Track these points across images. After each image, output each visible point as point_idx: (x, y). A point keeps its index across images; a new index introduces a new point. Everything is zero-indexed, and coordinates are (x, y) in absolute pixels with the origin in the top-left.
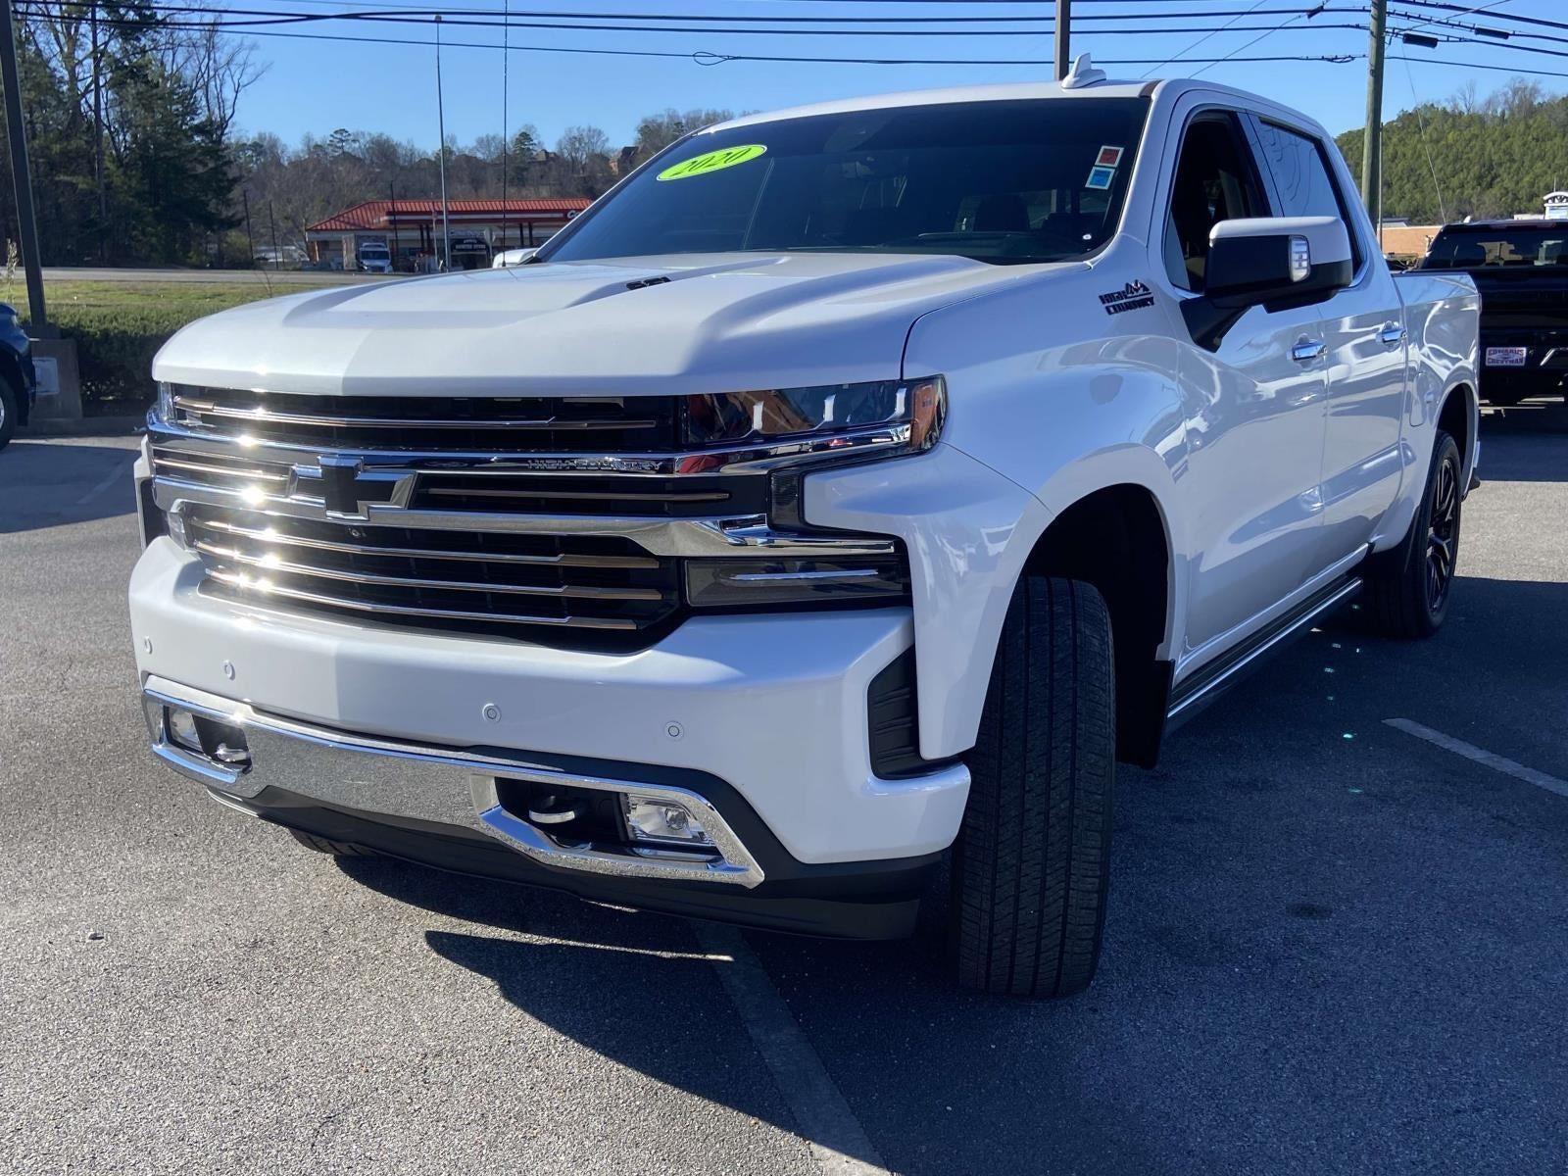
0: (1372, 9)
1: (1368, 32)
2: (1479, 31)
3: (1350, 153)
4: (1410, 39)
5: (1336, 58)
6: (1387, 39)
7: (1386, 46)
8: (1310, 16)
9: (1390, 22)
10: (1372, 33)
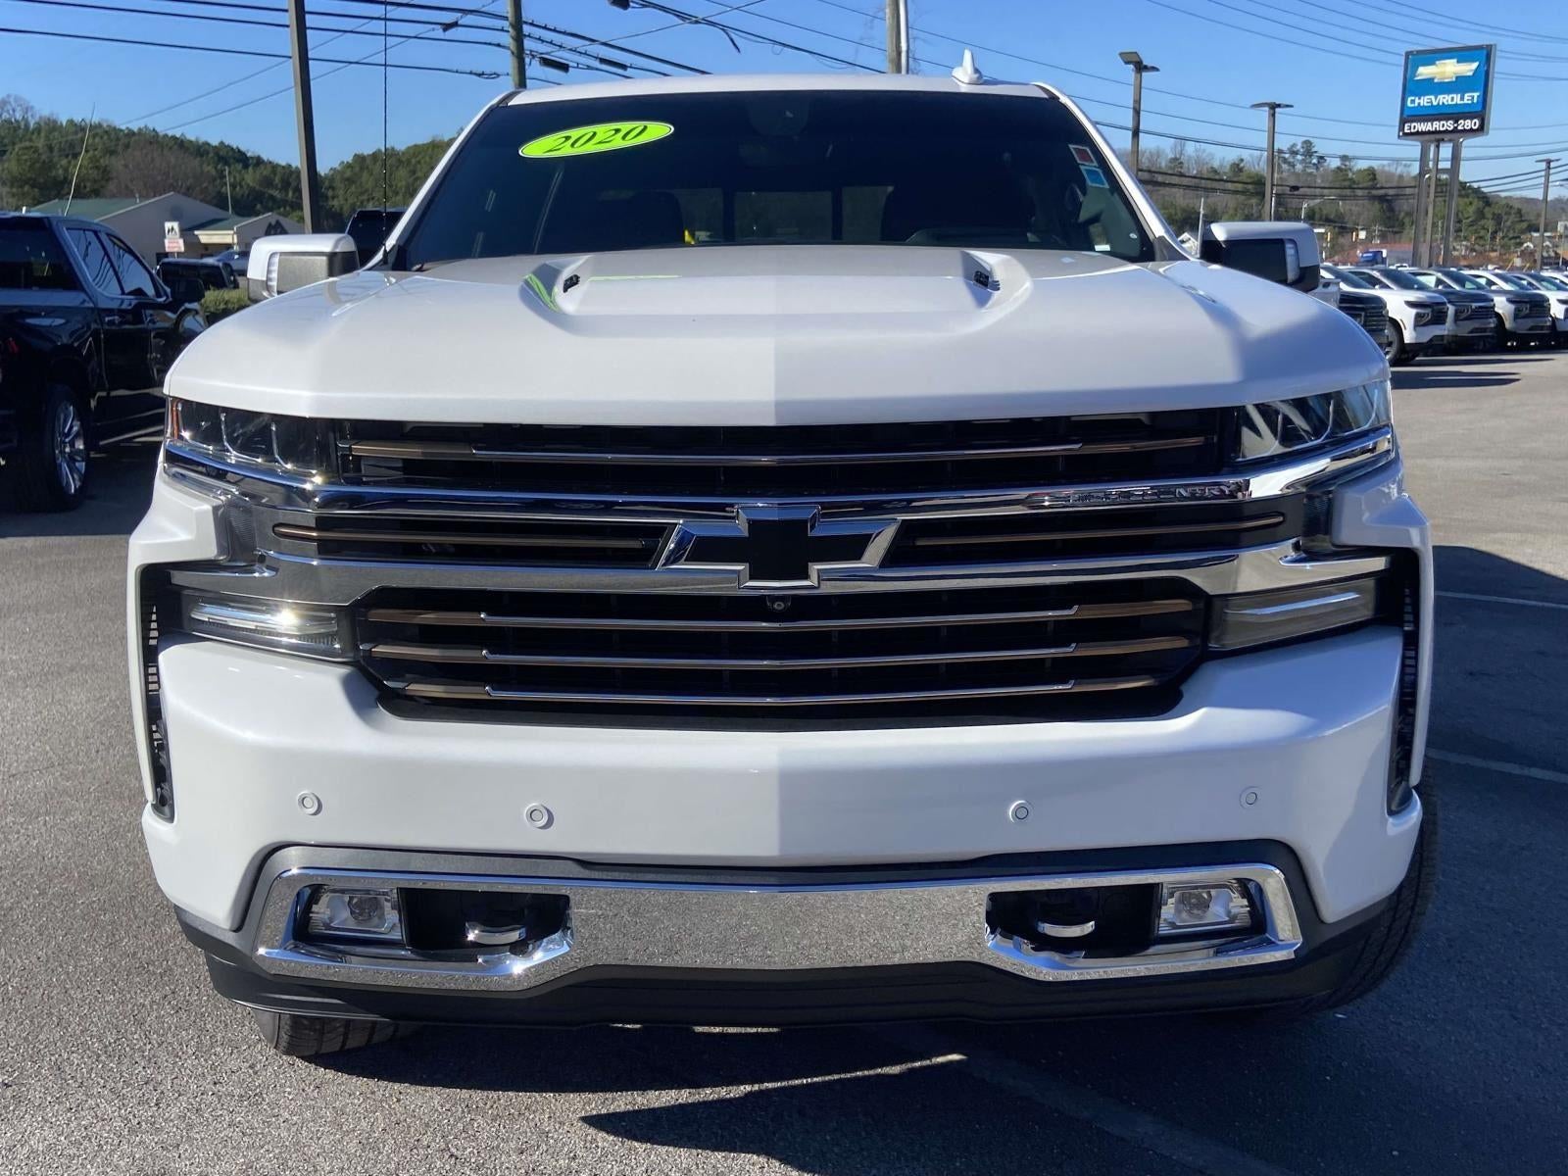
0: (510, 29)
1: (509, 52)
2: (603, 61)
3: (419, 166)
4: (547, 62)
5: (483, 74)
6: (527, 60)
7: (527, 67)
8: (445, 30)
9: (528, 44)
10: (513, 53)
